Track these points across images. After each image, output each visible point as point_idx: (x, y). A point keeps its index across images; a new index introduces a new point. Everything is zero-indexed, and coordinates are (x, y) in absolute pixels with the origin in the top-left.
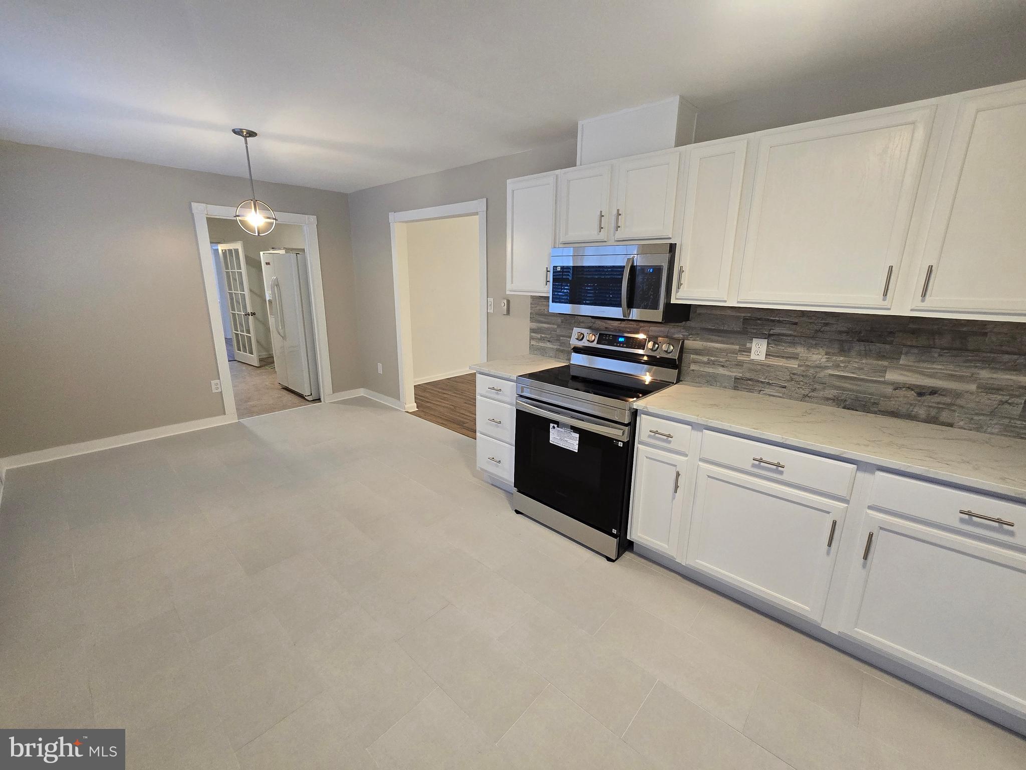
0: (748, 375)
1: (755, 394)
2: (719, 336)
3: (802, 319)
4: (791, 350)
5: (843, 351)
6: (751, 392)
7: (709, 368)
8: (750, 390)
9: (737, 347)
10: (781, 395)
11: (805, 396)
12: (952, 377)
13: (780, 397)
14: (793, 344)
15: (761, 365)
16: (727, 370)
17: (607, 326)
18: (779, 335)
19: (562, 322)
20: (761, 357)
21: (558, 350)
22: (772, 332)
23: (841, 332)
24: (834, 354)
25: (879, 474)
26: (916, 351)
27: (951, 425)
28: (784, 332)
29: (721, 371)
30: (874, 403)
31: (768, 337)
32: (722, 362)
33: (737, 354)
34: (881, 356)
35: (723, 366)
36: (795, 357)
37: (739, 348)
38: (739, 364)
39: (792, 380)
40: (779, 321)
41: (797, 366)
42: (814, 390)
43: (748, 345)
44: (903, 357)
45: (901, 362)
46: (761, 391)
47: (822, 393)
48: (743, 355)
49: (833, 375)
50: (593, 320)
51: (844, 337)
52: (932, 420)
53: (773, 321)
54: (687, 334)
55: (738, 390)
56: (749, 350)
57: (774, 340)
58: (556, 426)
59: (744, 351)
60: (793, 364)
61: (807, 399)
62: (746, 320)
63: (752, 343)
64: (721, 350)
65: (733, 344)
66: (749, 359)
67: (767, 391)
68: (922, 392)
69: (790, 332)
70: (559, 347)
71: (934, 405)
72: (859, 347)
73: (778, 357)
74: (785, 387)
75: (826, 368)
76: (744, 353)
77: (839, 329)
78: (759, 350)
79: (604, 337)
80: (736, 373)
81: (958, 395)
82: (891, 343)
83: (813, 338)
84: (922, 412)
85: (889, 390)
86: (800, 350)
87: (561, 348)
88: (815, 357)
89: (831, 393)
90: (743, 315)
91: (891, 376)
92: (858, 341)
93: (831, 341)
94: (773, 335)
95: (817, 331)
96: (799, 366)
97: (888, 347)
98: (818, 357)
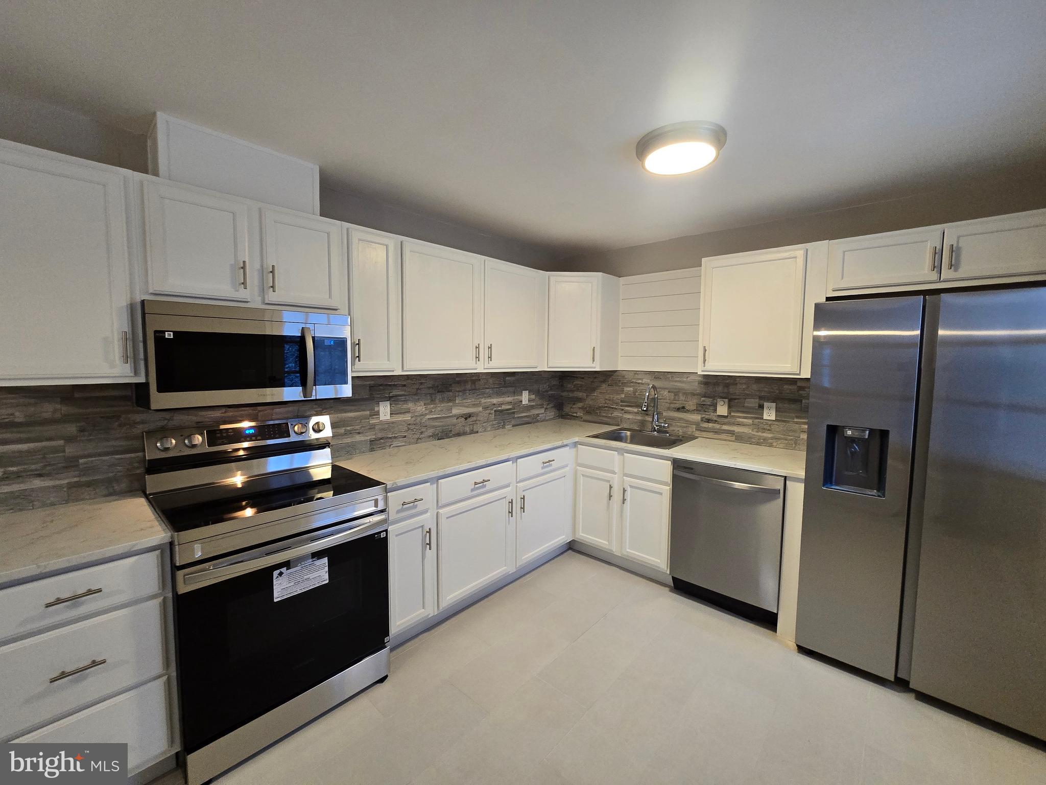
0: (380, 435)
1: (388, 450)
2: (353, 406)
3: (409, 381)
4: (405, 406)
5: (433, 401)
6: (385, 449)
7: (347, 438)
8: (383, 448)
9: (368, 413)
10: (403, 444)
11: (418, 439)
12: (474, 405)
13: (403, 446)
14: (406, 401)
15: (388, 423)
16: (363, 436)
17: (199, 419)
18: (396, 396)
19: (82, 430)
20: (388, 417)
21: (71, 486)
22: (391, 395)
23: (429, 388)
24: (428, 404)
25: (519, 460)
26: (461, 394)
27: (477, 432)
28: (399, 393)
29: (358, 438)
30: (451, 431)
31: (389, 399)
32: (357, 430)
33: (369, 419)
34: (449, 400)
35: (359, 433)
36: (408, 411)
37: (370, 413)
38: (372, 427)
39: (409, 429)
40: (394, 385)
41: (410, 418)
42: (422, 433)
43: (376, 409)
44: (457, 398)
45: (457, 402)
46: (390, 445)
47: (426, 433)
48: (374, 418)
49: (431, 418)
50: (167, 415)
51: (431, 391)
52: (472, 432)
53: (390, 385)
54: (321, 409)
55: (374, 451)
56: (378, 413)
57: (394, 401)
58: (284, 570)
59: (374, 415)
60: (407, 417)
61: (419, 441)
62: (371, 387)
63: (379, 406)
64: (356, 418)
65: (364, 410)
66: (379, 421)
67: (395, 443)
68: (467, 417)
69: (403, 393)
70: (76, 479)
71: (471, 423)
72: (439, 396)
73: (398, 414)
74: (405, 437)
75: (426, 414)
76: (375, 417)
77: (428, 386)
78: (385, 411)
79: (219, 435)
80: (370, 436)
81: (477, 414)
82: (451, 391)
83: (416, 394)
84: (467, 429)
85: (454, 420)
86: (410, 405)
87: (84, 479)
88: (419, 408)
89: (430, 432)
90: (368, 383)
91: (455, 411)
92: (438, 392)
93: (426, 394)
94: (392, 397)
95: (418, 389)
96: (412, 417)
97: (451, 393)
98: (420, 408)
